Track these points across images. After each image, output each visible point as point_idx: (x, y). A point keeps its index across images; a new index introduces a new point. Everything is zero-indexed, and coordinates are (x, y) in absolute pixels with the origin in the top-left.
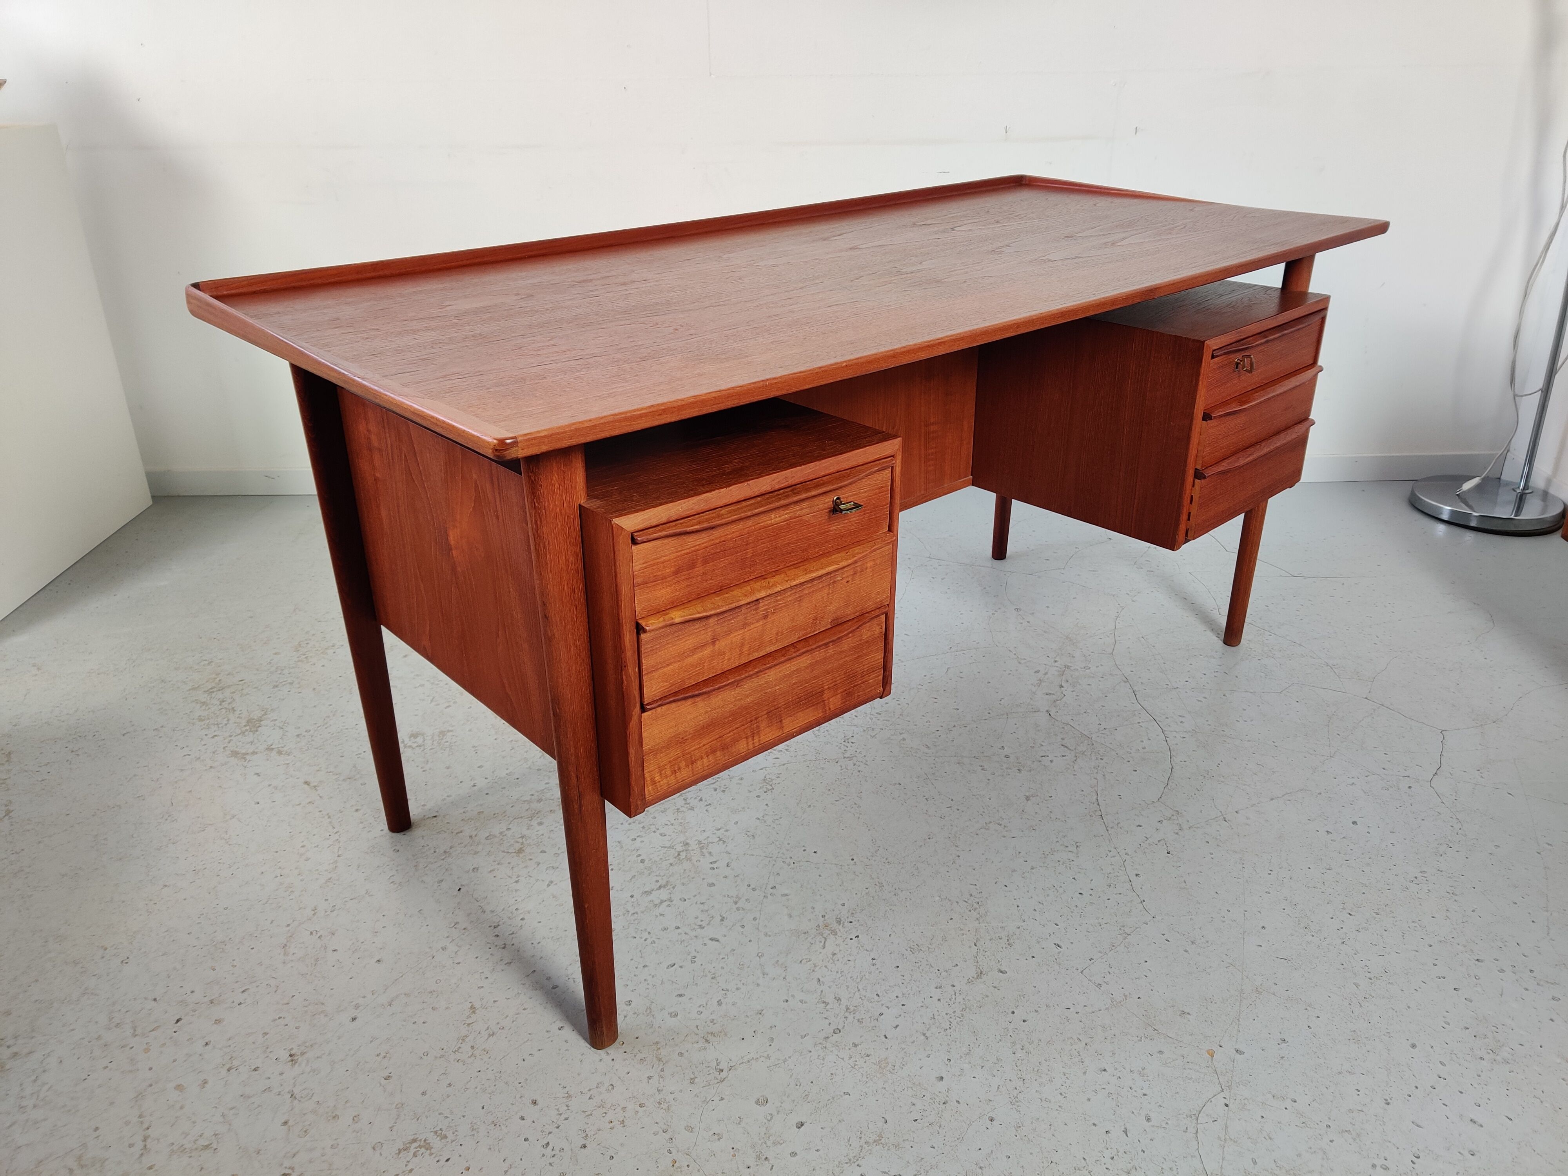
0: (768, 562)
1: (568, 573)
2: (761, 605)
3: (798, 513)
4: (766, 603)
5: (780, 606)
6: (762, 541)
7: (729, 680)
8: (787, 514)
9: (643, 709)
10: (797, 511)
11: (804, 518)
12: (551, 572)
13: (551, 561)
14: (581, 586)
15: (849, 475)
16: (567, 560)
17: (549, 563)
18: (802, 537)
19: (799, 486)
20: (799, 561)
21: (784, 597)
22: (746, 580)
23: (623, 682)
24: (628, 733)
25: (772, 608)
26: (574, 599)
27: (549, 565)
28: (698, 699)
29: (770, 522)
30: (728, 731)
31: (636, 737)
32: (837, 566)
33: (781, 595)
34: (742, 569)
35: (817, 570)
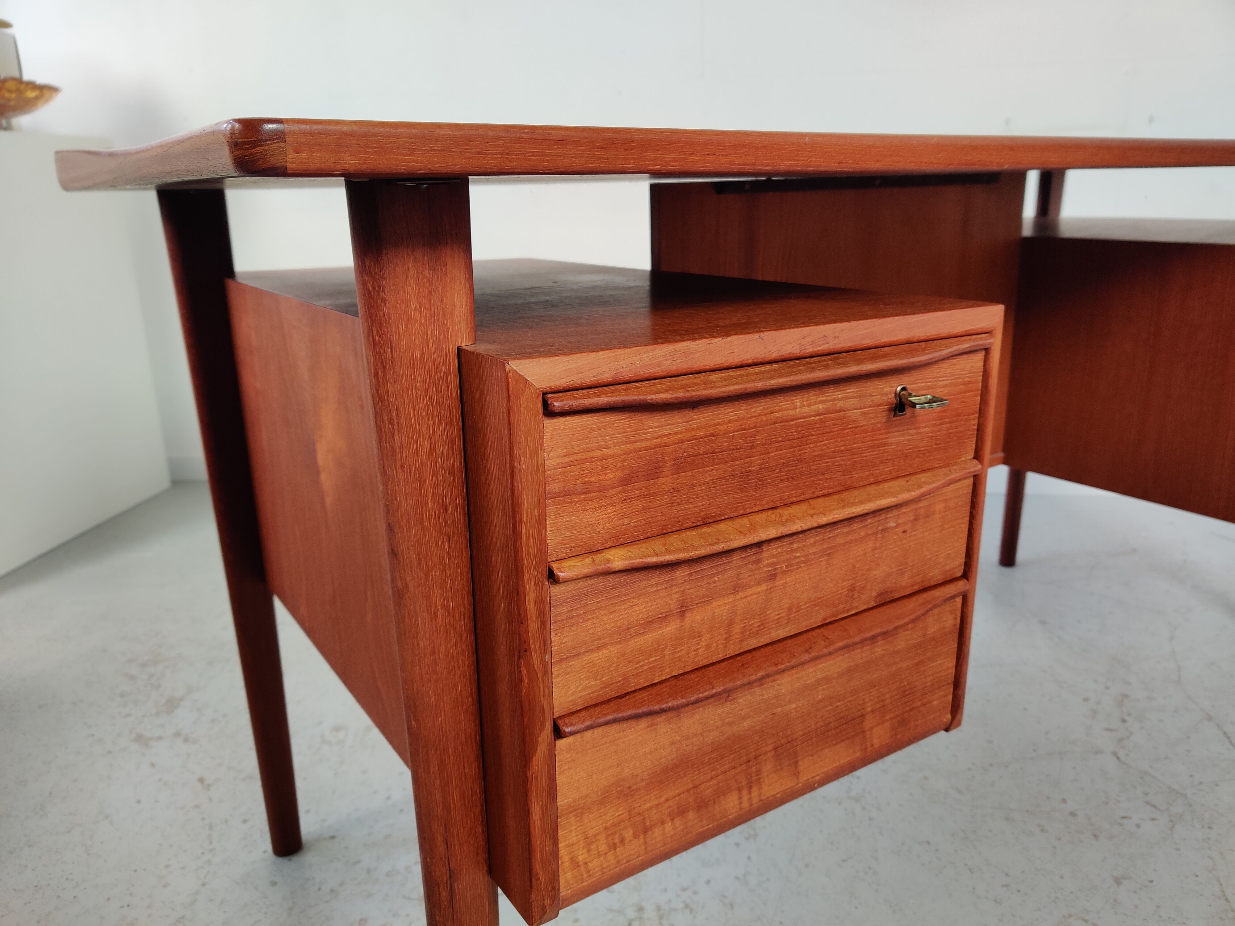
0: (786, 484)
1: (435, 473)
2: (765, 555)
3: (840, 404)
4: (774, 552)
5: (797, 560)
6: (777, 445)
7: (713, 688)
8: (821, 402)
9: (558, 733)
10: (838, 399)
11: (848, 414)
12: (402, 467)
13: (401, 448)
14: (459, 501)
15: (924, 349)
16: (432, 449)
17: (398, 450)
18: (843, 448)
19: (844, 354)
20: (838, 489)
21: (804, 546)
22: (748, 511)
23: (521, 681)
24: (529, 775)
25: (783, 562)
26: (446, 523)
27: (398, 456)
28: (659, 719)
29: (792, 412)
30: (709, 776)
31: (544, 782)
32: (894, 500)
33: (798, 542)
34: (742, 490)
35: (861, 502)
